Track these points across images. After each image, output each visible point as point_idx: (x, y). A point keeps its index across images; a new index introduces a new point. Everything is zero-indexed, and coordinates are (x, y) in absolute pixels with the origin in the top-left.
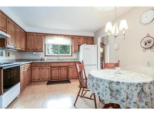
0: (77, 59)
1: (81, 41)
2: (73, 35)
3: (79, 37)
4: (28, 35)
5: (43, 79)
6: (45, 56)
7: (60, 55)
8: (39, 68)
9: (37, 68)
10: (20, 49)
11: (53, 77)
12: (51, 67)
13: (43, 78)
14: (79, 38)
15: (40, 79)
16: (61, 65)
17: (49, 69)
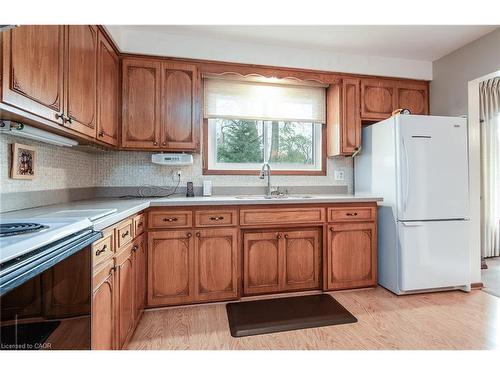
0: (350, 189)
1: (376, 99)
2: (339, 74)
3: (365, 82)
4: (129, 67)
5: (201, 290)
6: (206, 172)
7: (274, 168)
8: (183, 234)
9: (176, 234)
10: (93, 133)
11: (250, 282)
12: (244, 231)
13: (205, 285)
14: (366, 87)
15: (187, 292)
16: (293, 217)
17: (235, 239)
